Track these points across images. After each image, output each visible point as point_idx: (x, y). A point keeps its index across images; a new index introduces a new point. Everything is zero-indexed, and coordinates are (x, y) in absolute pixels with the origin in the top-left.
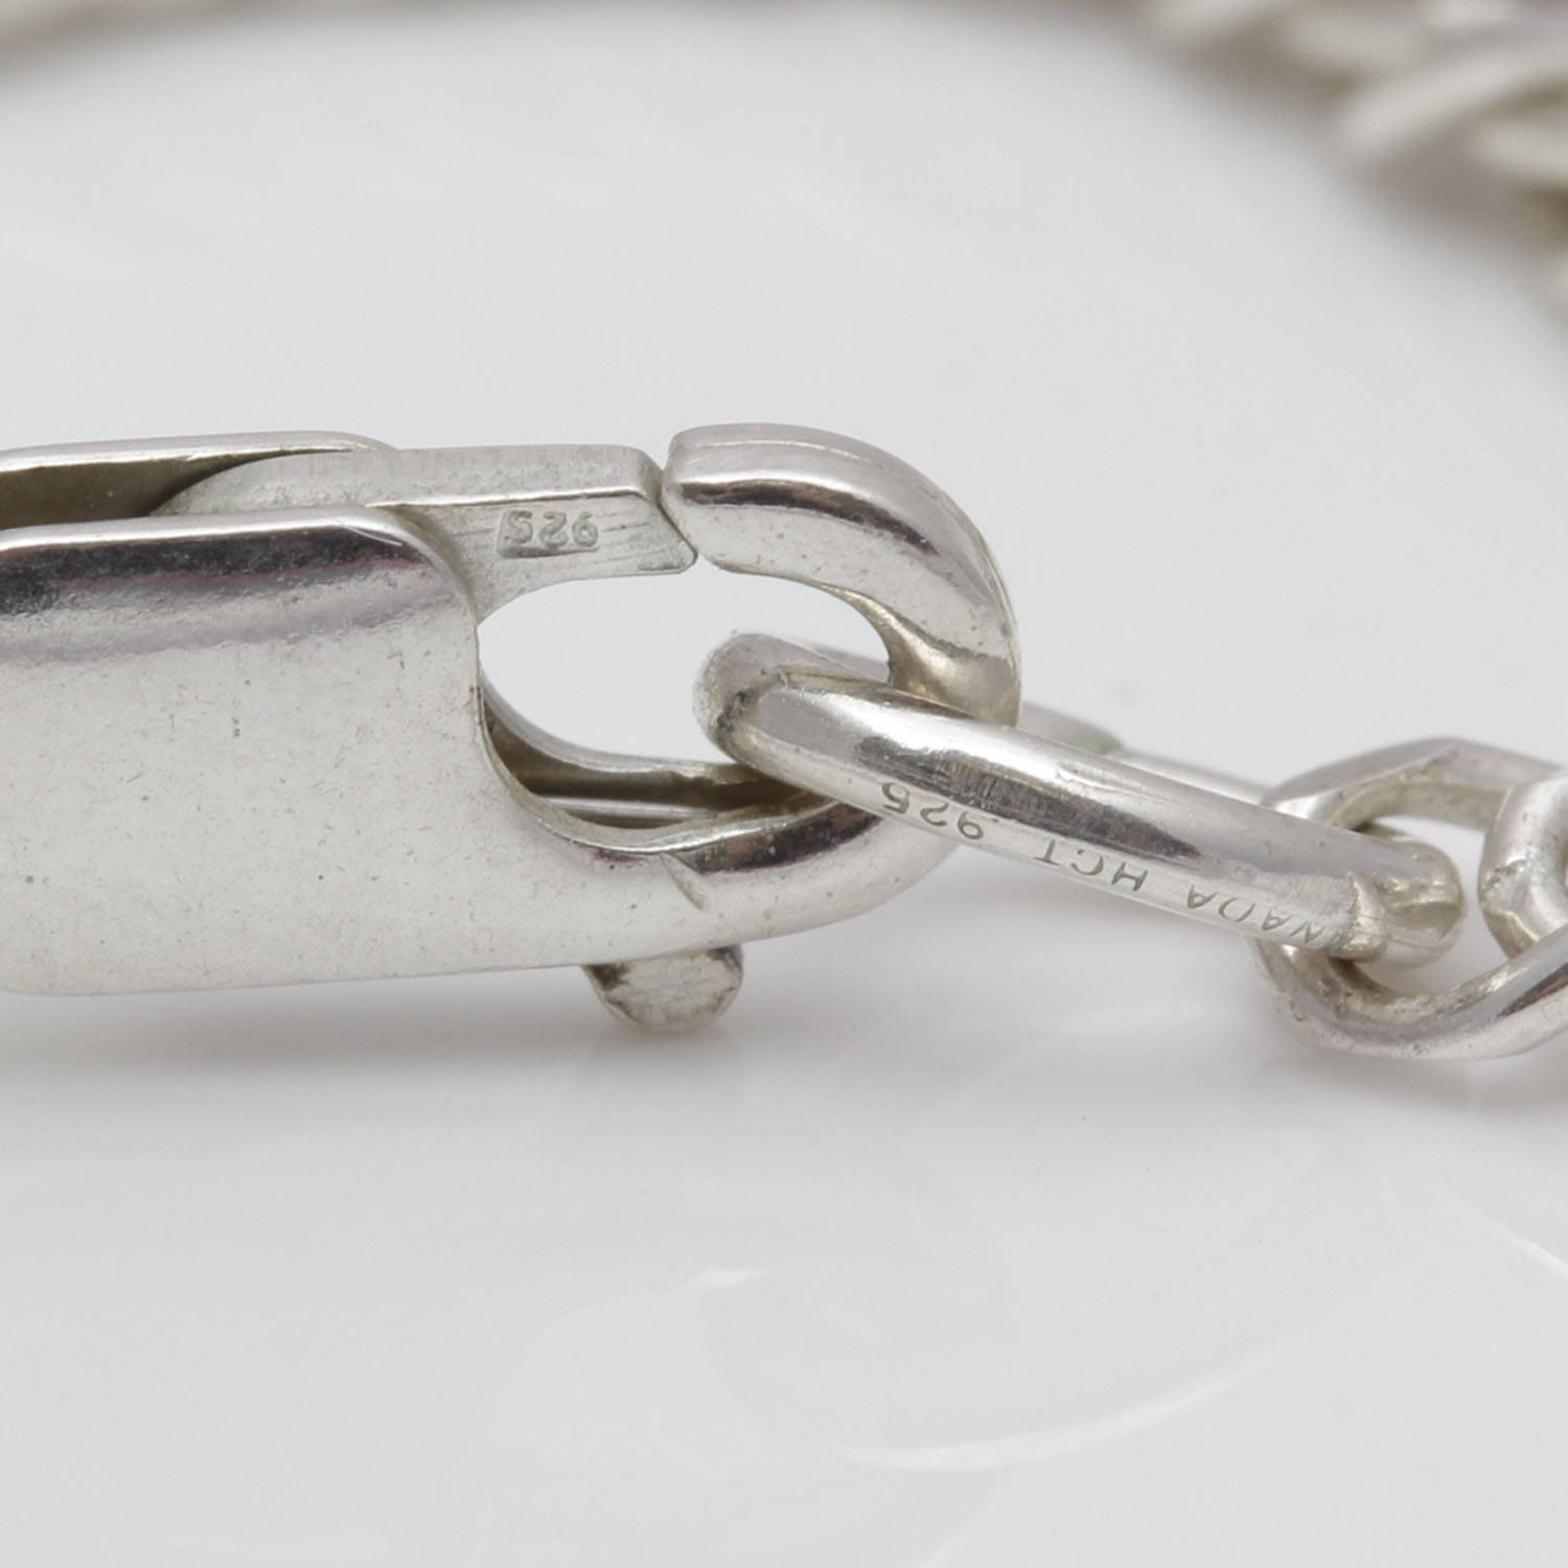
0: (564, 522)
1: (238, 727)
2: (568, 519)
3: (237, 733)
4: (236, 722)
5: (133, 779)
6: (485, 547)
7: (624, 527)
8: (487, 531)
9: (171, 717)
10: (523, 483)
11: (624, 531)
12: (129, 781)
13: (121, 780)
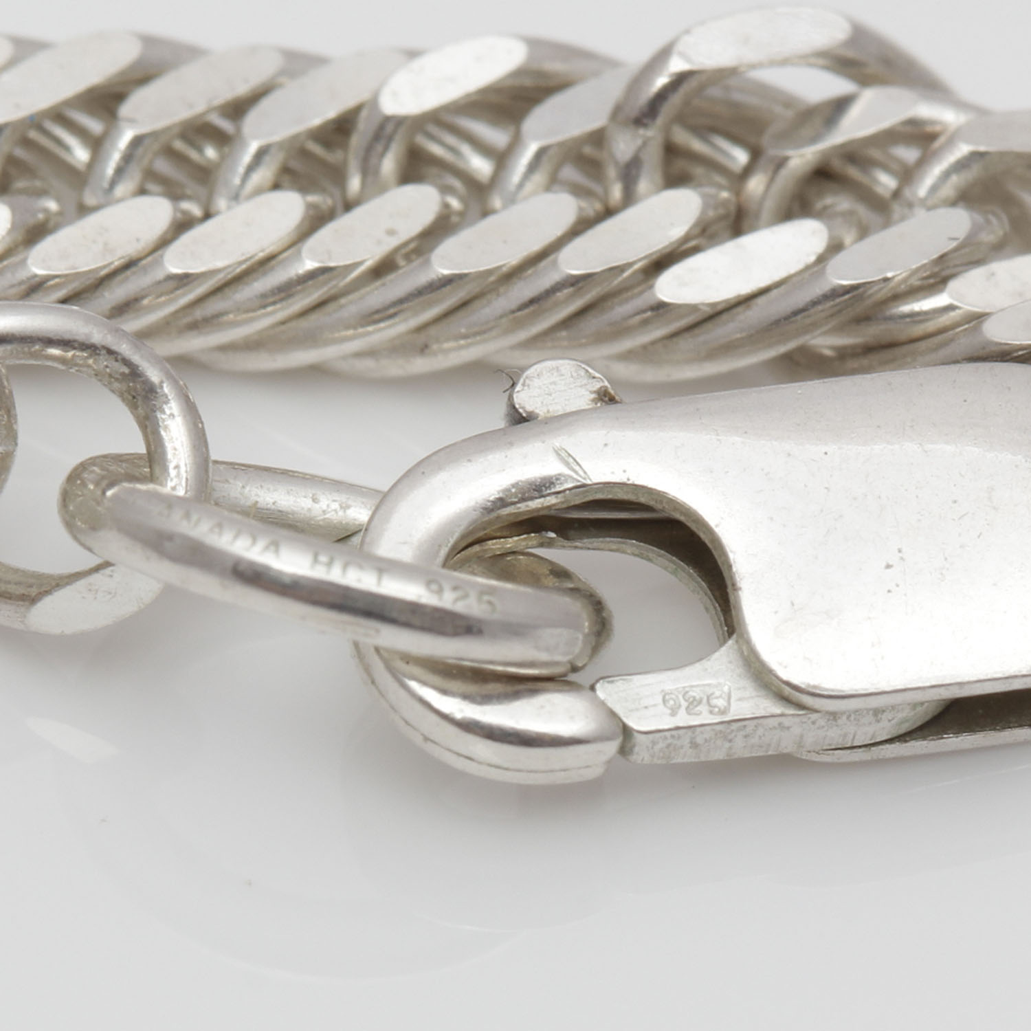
0: (687, 708)
1: (900, 555)
2: (684, 711)
3: (900, 551)
4: (902, 558)
5: (965, 515)
6: (739, 689)
7: (646, 707)
8: (740, 699)
9: (946, 559)
10: (716, 734)
11: (646, 705)
12: (967, 513)
13: (973, 514)
